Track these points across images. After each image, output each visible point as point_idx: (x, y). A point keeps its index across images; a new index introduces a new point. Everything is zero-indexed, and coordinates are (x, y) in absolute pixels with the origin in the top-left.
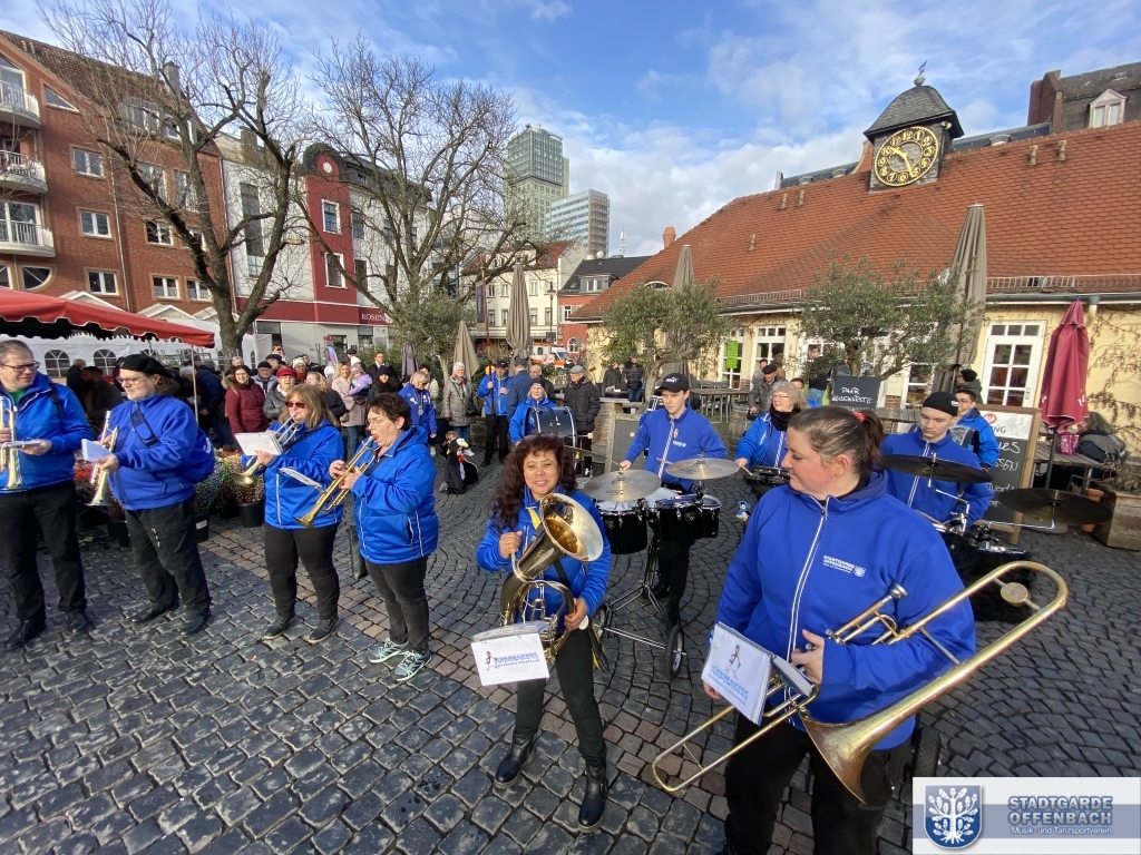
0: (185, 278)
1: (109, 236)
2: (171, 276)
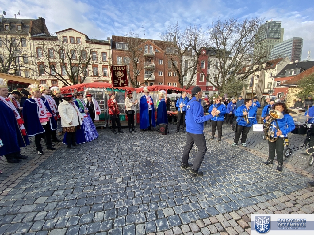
1: (162, 76)
2: (170, 82)
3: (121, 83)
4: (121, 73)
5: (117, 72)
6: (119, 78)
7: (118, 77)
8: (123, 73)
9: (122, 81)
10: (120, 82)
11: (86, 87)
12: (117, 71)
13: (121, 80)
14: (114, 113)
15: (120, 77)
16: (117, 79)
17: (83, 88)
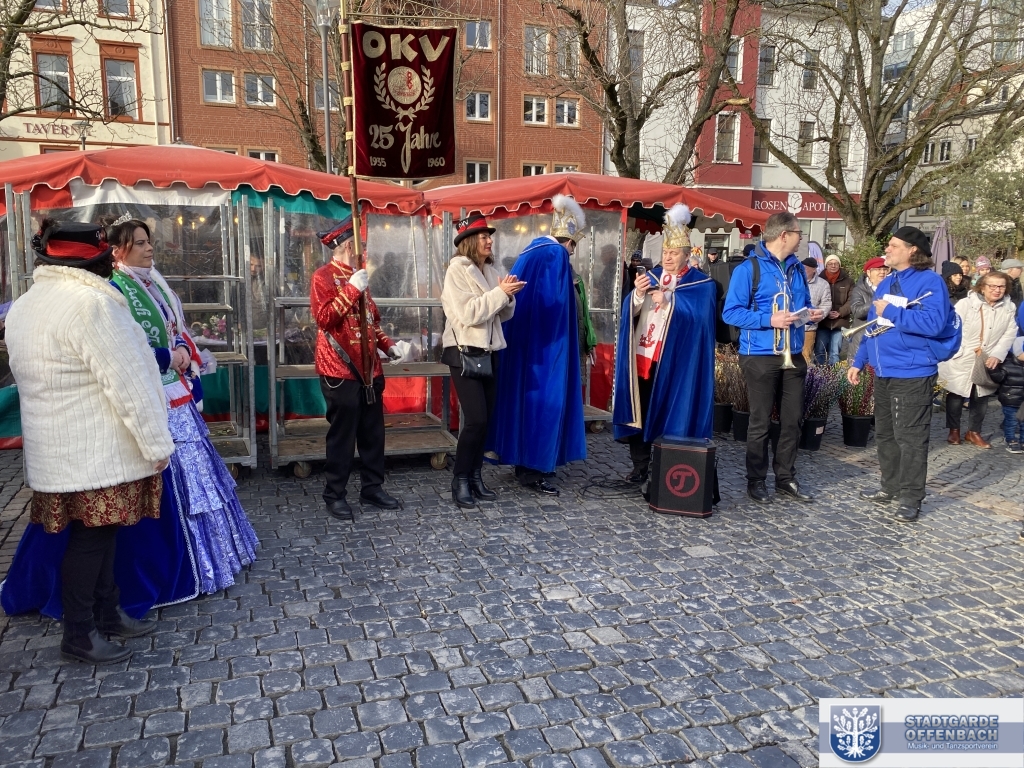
0: (554, 163)
1: (488, 119)
2: (539, 163)
3: (414, 151)
4: (416, 79)
5: (388, 71)
6: (402, 113)
7: (397, 104)
8: (431, 82)
9: (421, 140)
10: (408, 146)
11: (86, 177)
12: (393, 64)
13: (415, 130)
14: (351, 367)
15: (405, 107)
16: (389, 118)
17: (67, 188)
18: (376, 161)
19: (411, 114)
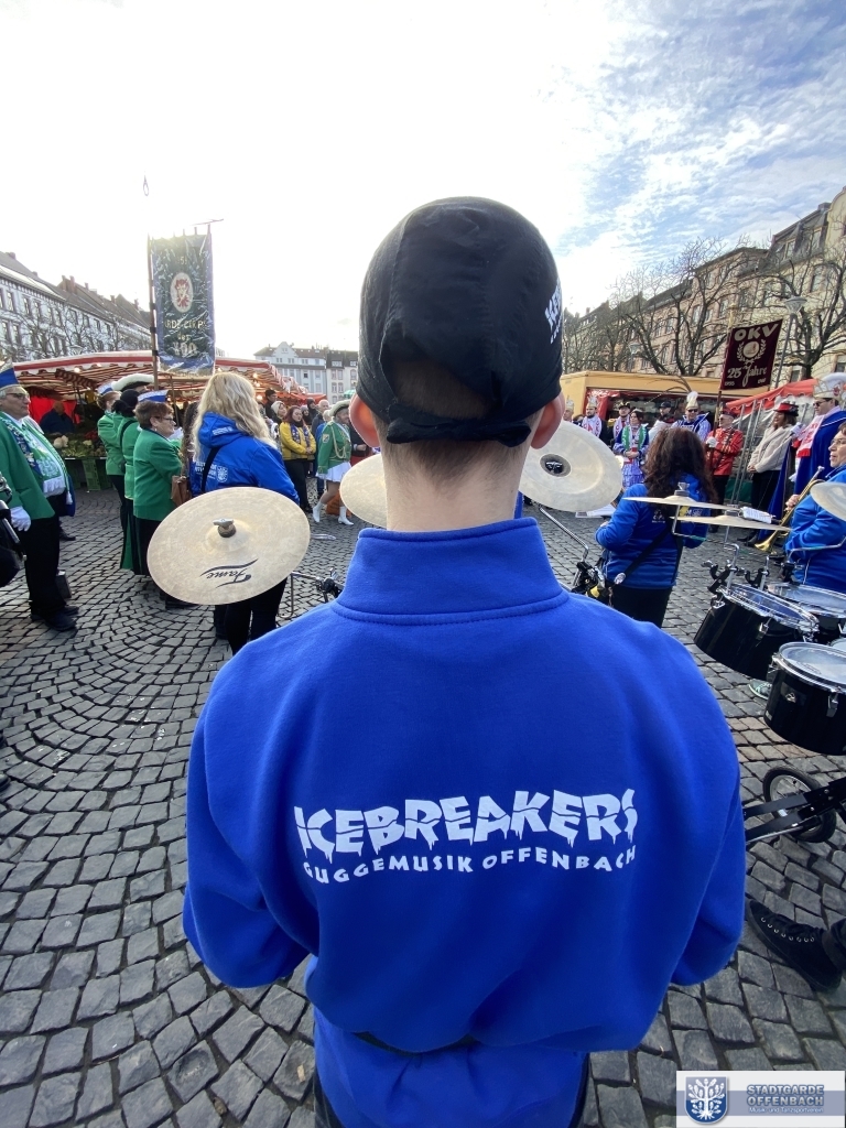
3: (750, 377)
4: (757, 346)
5: (744, 345)
6: (748, 361)
7: (746, 358)
8: (764, 346)
9: (755, 372)
10: (748, 375)
12: (746, 341)
13: (753, 367)
15: (750, 359)
16: (741, 364)
18: (727, 383)
19: (752, 361)
